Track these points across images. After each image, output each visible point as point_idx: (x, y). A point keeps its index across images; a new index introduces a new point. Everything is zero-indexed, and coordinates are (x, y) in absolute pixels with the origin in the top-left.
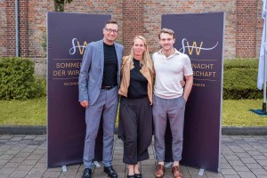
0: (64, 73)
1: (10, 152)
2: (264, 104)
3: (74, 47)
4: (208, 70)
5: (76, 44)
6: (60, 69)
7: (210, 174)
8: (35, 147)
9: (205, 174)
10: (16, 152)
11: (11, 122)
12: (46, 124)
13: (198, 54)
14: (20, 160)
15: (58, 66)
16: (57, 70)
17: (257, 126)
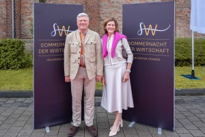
0: (47, 51)
1: (4, 114)
2: (193, 71)
3: (55, 30)
4: (162, 48)
5: (56, 28)
6: (44, 48)
7: (167, 133)
8: (24, 108)
9: (163, 133)
10: (9, 114)
11: (7, 88)
12: (33, 89)
13: (153, 34)
14: (12, 121)
15: (42, 45)
16: (42, 49)
17: (191, 88)
